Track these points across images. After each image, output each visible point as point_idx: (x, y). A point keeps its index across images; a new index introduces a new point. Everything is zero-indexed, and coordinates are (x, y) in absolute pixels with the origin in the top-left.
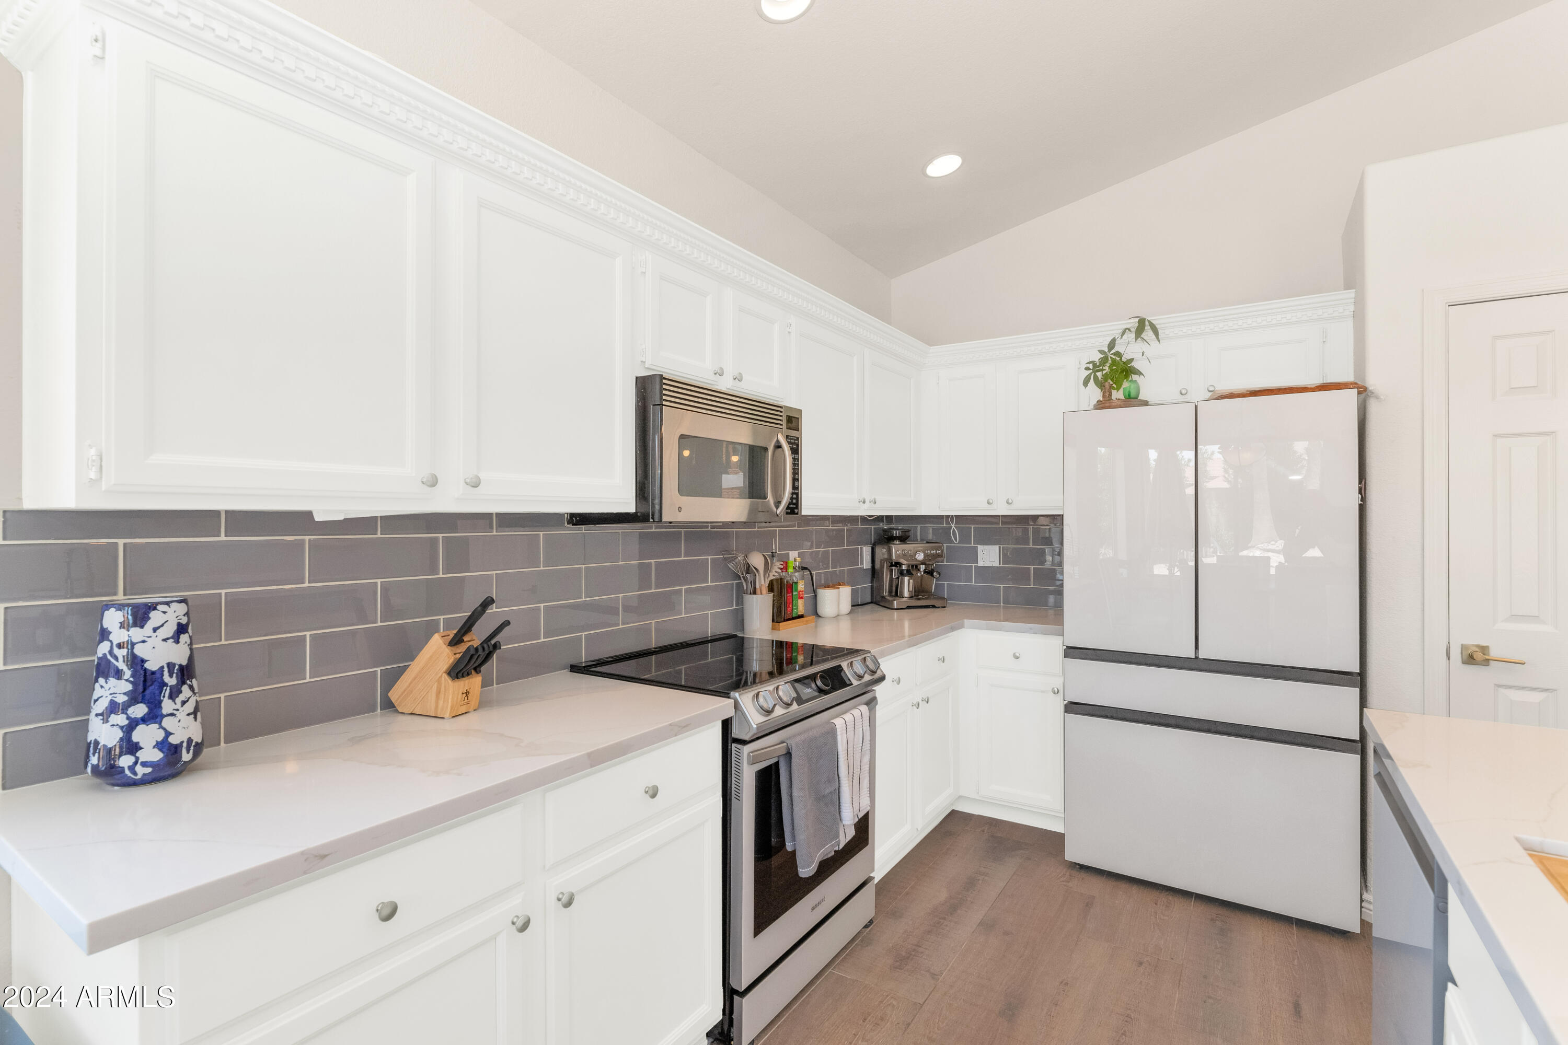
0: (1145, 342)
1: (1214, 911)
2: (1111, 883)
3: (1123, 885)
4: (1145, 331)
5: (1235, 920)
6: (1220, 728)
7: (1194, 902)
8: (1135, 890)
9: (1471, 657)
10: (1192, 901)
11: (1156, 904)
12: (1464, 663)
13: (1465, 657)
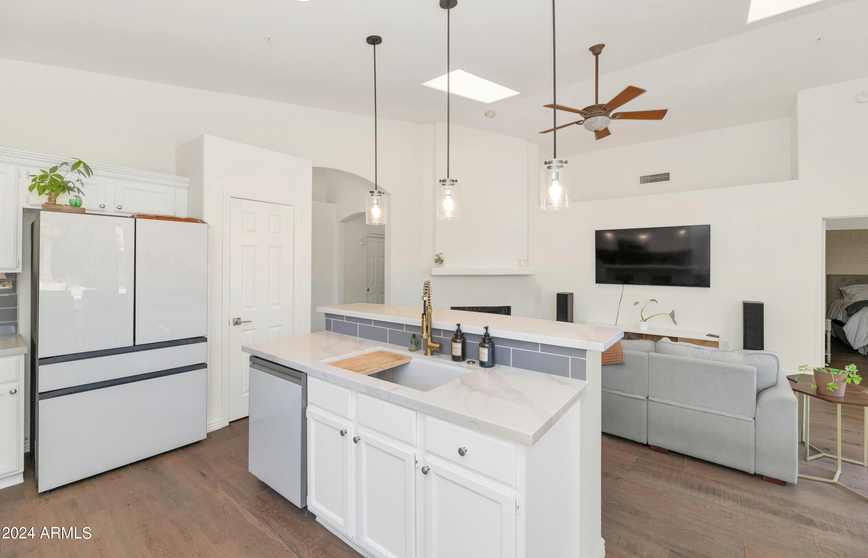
0: (81, 174)
1: (144, 464)
2: (77, 487)
3: (86, 483)
4: (79, 167)
5: (155, 462)
6: (144, 377)
7: (131, 468)
8: (94, 481)
9: (237, 322)
10: (129, 468)
11: (113, 480)
12: (234, 325)
13: (234, 323)
